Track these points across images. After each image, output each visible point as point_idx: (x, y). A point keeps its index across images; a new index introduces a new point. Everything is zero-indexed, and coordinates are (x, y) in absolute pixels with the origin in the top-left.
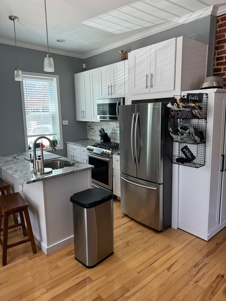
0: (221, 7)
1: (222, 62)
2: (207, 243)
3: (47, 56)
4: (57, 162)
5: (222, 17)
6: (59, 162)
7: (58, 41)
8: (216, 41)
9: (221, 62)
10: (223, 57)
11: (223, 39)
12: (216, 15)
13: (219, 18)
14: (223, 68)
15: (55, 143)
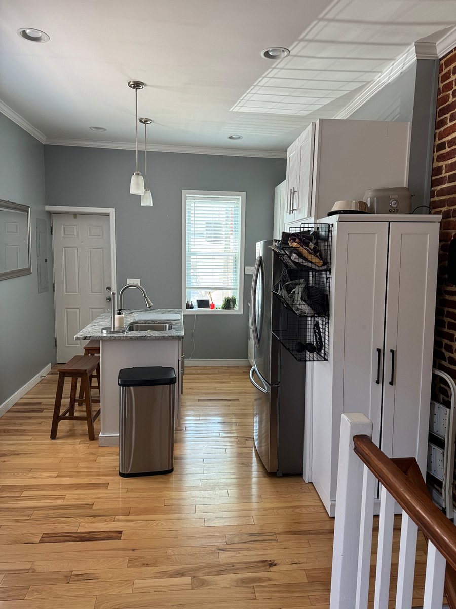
0: (441, 38)
1: (444, 154)
2: (329, 519)
3: (135, 174)
4: (166, 326)
5: (446, 59)
6: (168, 325)
7: (231, 137)
8: (438, 109)
9: (442, 154)
10: (444, 143)
11: (446, 104)
12: (437, 57)
13: (443, 62)
14: (444, 167)
15: (231, 304)
